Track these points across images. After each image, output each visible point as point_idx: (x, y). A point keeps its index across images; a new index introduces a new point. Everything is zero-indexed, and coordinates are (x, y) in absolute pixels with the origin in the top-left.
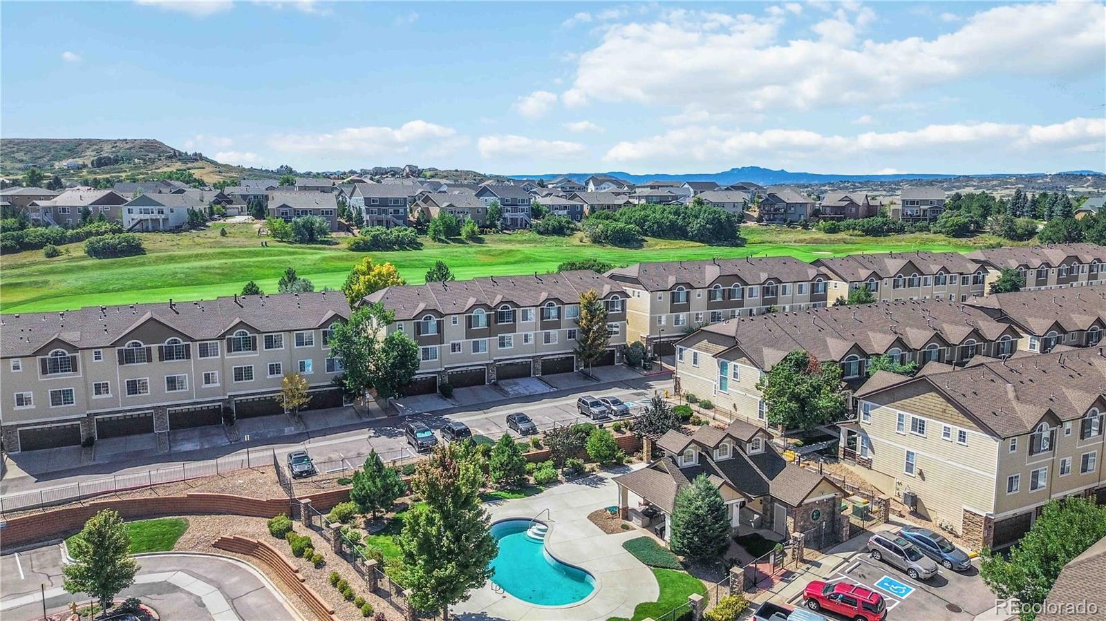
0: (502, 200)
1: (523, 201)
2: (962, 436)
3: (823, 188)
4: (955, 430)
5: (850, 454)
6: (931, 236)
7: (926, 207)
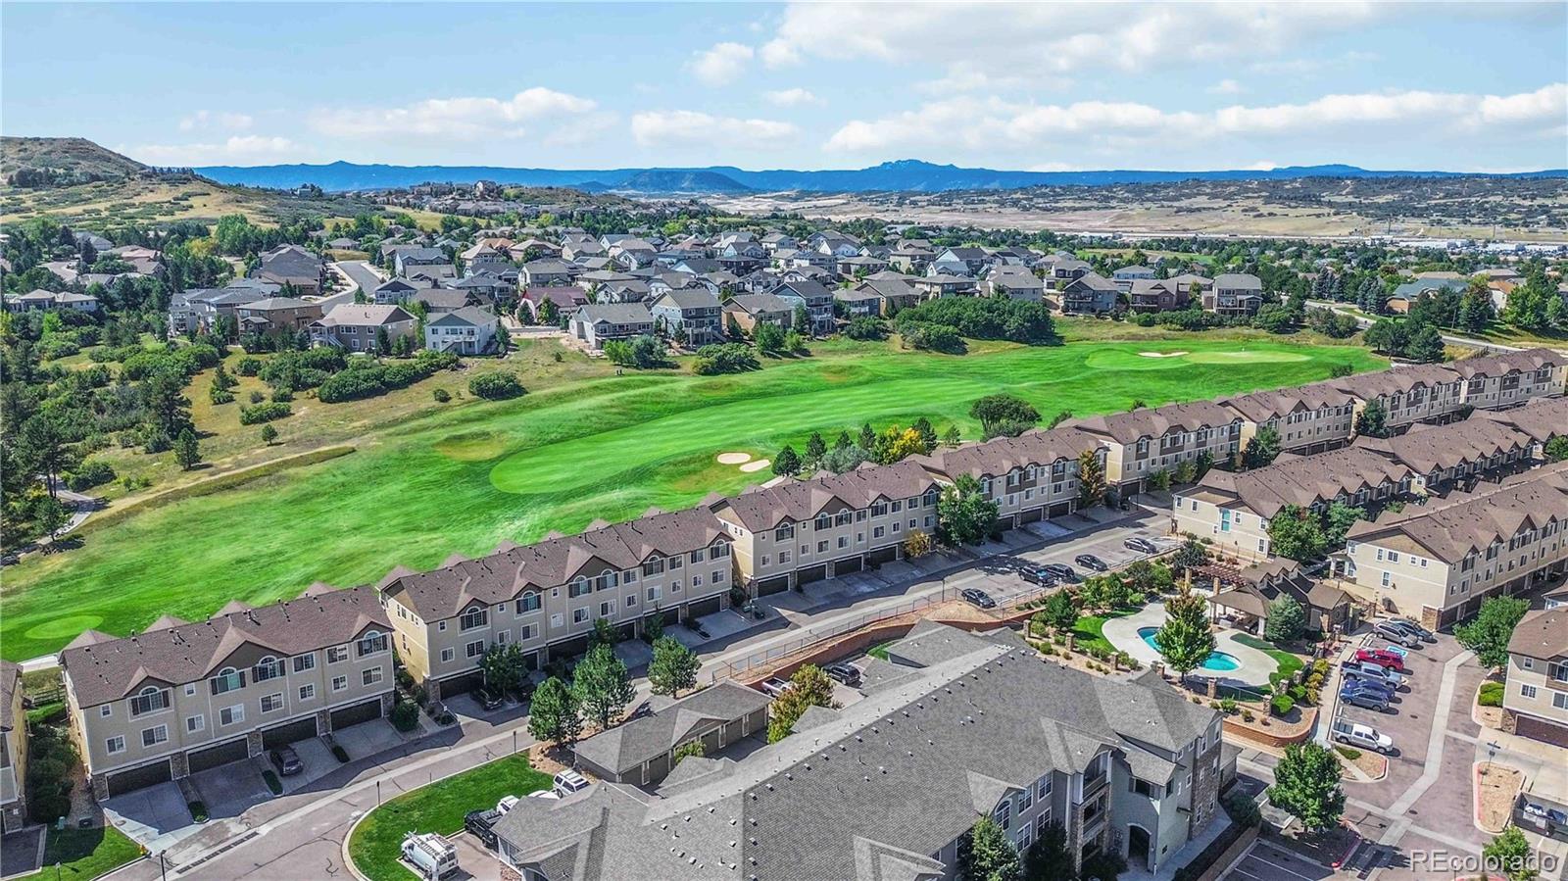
0: (807, 300)
1: (826, 299)
2: (1424, 563)
3: (1014, 196)
4: (1418, 560)
5: (1339, 573)
6: (1253, 331)
7: (1245, 297)
